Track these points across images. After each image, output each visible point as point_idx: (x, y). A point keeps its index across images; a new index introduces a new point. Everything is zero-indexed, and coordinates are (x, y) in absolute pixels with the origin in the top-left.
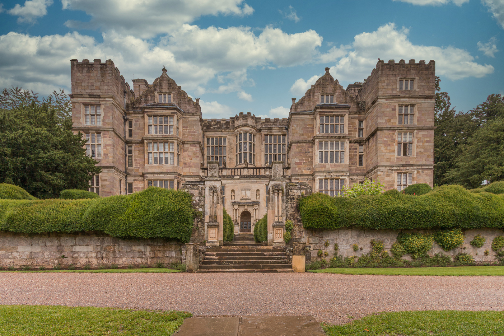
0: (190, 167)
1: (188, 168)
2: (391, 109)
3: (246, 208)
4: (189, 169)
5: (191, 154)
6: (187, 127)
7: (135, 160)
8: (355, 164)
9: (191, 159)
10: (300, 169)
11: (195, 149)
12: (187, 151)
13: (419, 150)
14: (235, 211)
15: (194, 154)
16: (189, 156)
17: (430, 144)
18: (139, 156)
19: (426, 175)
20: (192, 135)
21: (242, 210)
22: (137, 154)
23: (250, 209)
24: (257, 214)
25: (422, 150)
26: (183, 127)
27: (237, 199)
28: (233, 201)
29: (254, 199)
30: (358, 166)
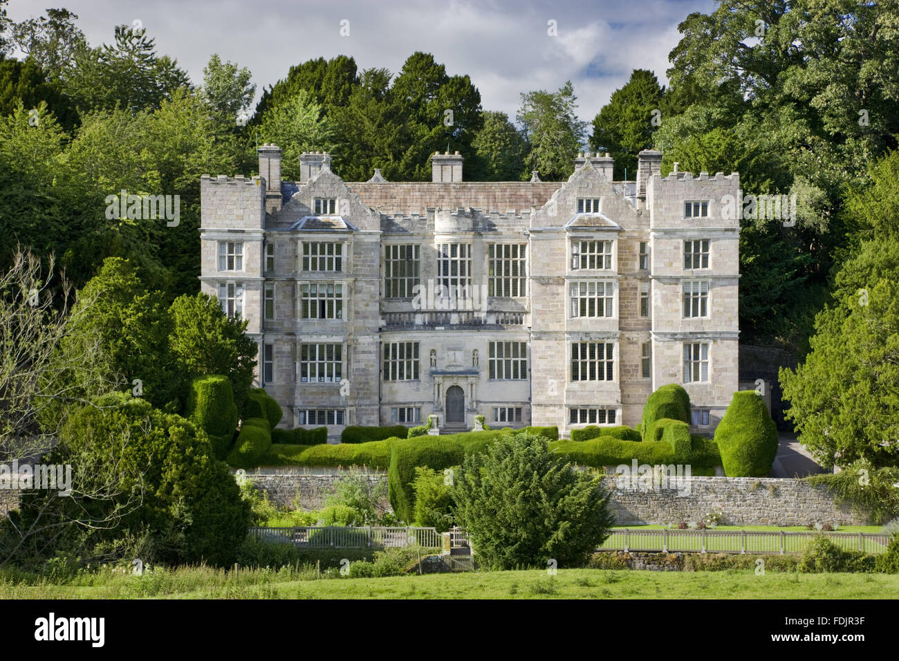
0: (365, 317)
1: (362, 321)
2: (672, 248)
3: (455, 381)
4: (364, 322)
5: (366, 297)
6: (361, 254)
7: (278, 307)
8: (633, 314)
9: (367, 305)
10: (543, 320)
11: (373, 289)
12: (360, 292)
13: (715, 309)
14: (436, 386)
15: (371, 297)
16: (364, 300)
17: (732, 300)
18: (284, 300)
19: (727, 346)
20: (369, 266)
21: (448, 383)
22: (281, 297)
23: (462, 383)
24: (474, 392)
25: (722, 309)
26: (355, 254)
27: (441, 366)
28: (433, 369)
29: (468, 365)
30: (640, 317)
